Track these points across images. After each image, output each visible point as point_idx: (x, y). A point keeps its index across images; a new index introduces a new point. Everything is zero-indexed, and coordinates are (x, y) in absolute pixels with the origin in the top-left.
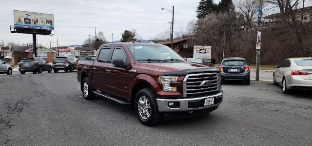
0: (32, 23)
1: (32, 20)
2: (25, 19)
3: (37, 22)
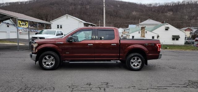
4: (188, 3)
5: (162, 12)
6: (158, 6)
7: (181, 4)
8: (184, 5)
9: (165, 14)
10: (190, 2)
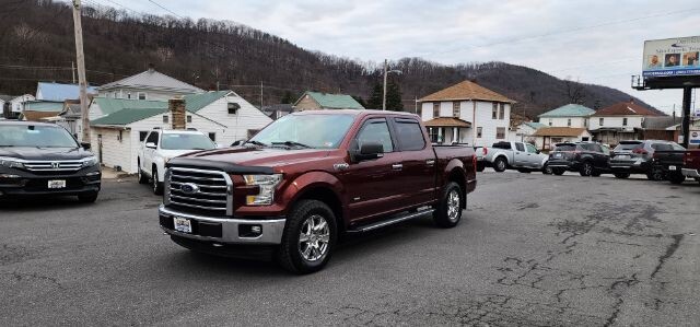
0: (683, 64)
1: (685, 56)
2: (668, 56)
3: (697, 58)
4: (216, 27)
5: (139, 46)
6: (119, 18)
7: (194, 27)
8: (204, 31)
9: (152, 53)
10: (219, 27)
